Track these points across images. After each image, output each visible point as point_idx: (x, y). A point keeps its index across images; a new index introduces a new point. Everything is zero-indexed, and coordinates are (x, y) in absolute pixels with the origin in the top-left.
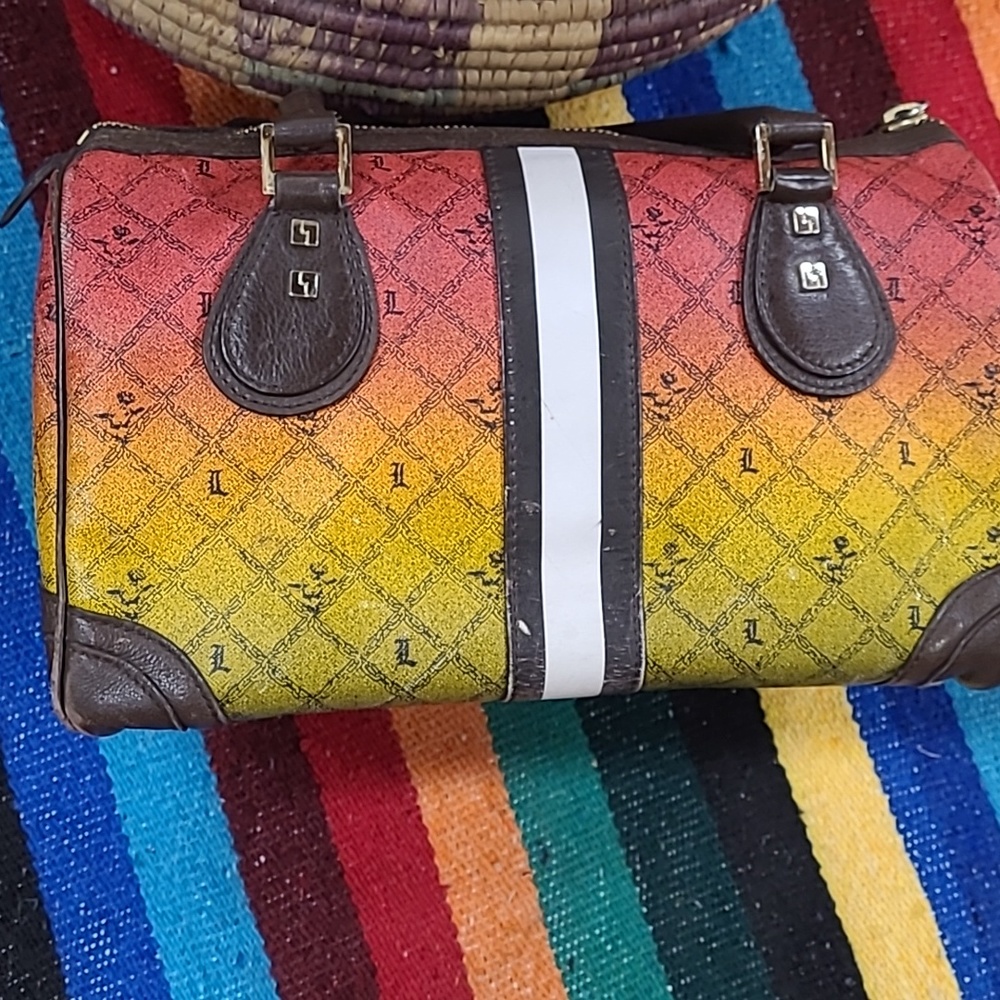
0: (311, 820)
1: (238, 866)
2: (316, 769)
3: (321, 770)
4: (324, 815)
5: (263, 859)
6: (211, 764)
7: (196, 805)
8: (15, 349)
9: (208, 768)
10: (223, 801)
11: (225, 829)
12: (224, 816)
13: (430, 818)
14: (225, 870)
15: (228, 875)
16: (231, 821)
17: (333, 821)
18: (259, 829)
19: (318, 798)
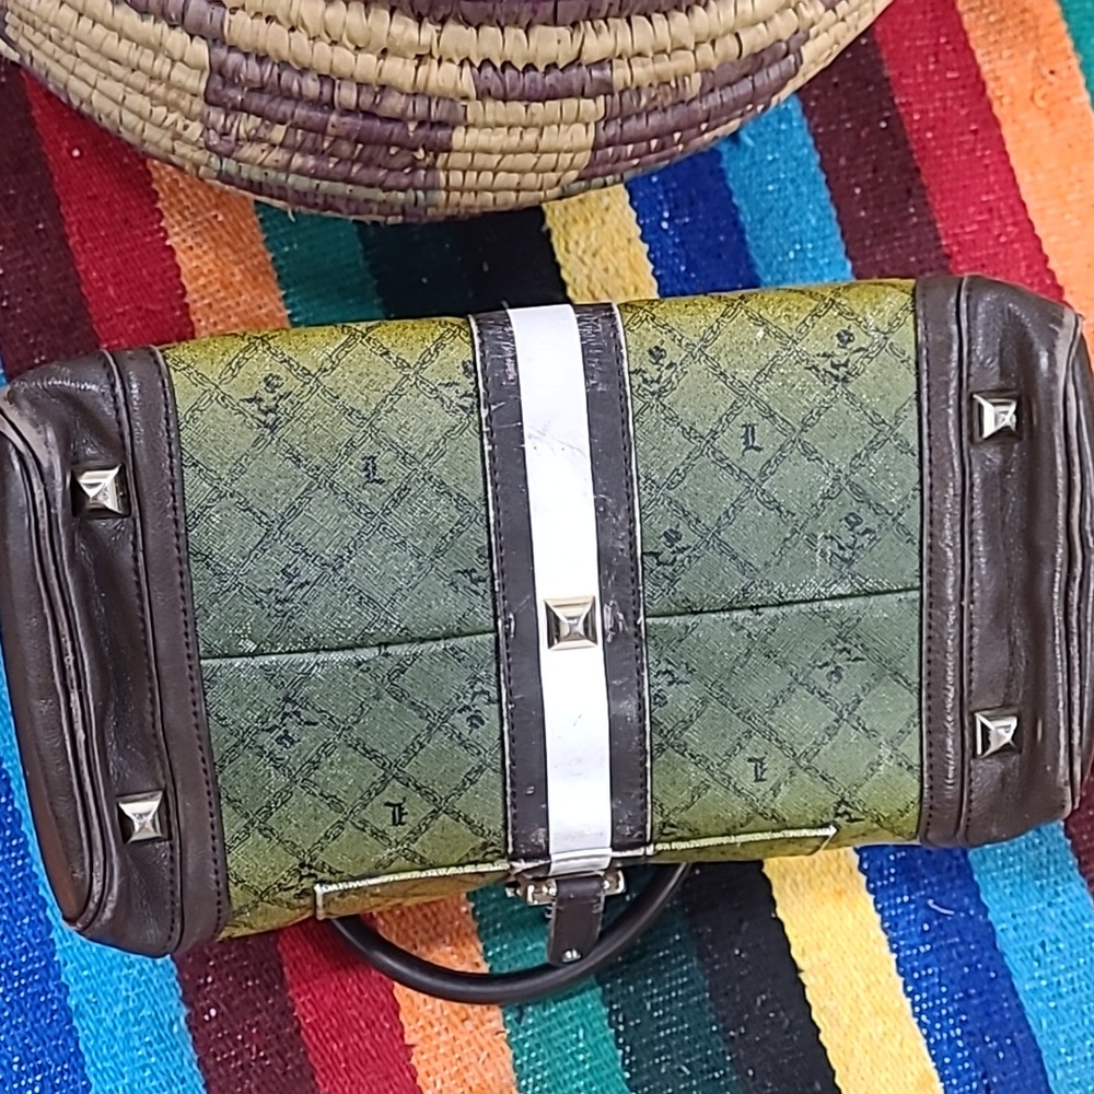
0: (267, 971)
1: (186, 1020)
4: (281, 966)
5: (213, 1012)
11: (173, 979)
12: (172, 965)
14: (172, 1023)
15: (175, 1029)
16: (180, 970)
17: (291, 972)
18: (210, 979)
19: (275, 947)
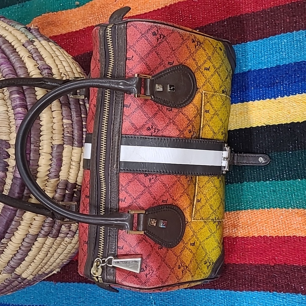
0: (294, 270)
1: (303, 295)
2: (280, 263)
3: (280, 262)
4: (293, 266)
5: (302, 287)
6: (270, 292)
7: (281, 300)
8: (153, 303)
9: (272, 293)
10: (282, 292)
11: (291, 295)
12: (287, 294)
13: (304, 234)
14: (302, 299)
15: (304, 298)
16: (289, 292)
17: (296, 263)
18: (293, 285)
19: (288, 265)
